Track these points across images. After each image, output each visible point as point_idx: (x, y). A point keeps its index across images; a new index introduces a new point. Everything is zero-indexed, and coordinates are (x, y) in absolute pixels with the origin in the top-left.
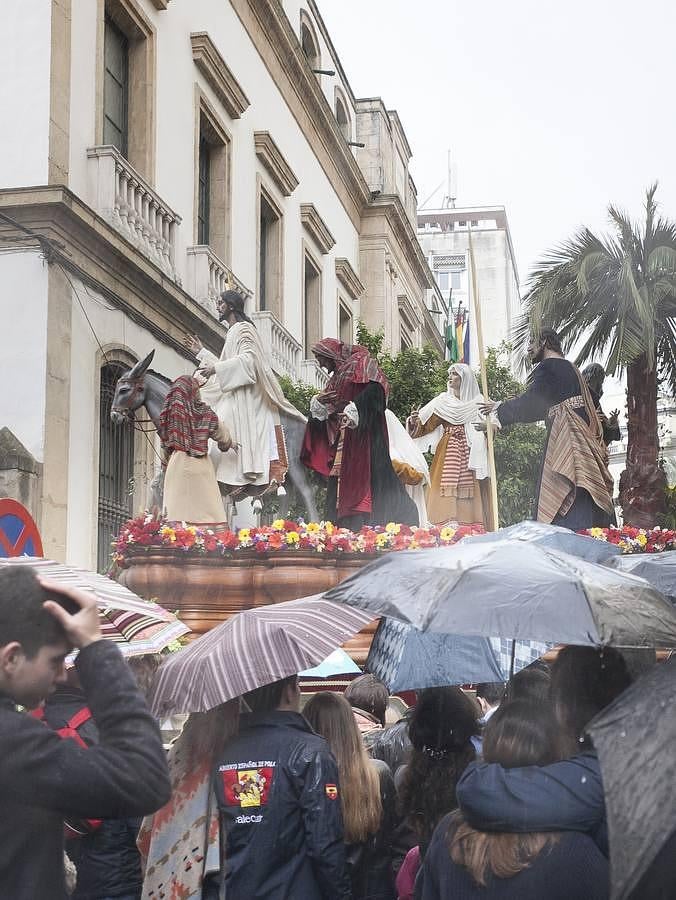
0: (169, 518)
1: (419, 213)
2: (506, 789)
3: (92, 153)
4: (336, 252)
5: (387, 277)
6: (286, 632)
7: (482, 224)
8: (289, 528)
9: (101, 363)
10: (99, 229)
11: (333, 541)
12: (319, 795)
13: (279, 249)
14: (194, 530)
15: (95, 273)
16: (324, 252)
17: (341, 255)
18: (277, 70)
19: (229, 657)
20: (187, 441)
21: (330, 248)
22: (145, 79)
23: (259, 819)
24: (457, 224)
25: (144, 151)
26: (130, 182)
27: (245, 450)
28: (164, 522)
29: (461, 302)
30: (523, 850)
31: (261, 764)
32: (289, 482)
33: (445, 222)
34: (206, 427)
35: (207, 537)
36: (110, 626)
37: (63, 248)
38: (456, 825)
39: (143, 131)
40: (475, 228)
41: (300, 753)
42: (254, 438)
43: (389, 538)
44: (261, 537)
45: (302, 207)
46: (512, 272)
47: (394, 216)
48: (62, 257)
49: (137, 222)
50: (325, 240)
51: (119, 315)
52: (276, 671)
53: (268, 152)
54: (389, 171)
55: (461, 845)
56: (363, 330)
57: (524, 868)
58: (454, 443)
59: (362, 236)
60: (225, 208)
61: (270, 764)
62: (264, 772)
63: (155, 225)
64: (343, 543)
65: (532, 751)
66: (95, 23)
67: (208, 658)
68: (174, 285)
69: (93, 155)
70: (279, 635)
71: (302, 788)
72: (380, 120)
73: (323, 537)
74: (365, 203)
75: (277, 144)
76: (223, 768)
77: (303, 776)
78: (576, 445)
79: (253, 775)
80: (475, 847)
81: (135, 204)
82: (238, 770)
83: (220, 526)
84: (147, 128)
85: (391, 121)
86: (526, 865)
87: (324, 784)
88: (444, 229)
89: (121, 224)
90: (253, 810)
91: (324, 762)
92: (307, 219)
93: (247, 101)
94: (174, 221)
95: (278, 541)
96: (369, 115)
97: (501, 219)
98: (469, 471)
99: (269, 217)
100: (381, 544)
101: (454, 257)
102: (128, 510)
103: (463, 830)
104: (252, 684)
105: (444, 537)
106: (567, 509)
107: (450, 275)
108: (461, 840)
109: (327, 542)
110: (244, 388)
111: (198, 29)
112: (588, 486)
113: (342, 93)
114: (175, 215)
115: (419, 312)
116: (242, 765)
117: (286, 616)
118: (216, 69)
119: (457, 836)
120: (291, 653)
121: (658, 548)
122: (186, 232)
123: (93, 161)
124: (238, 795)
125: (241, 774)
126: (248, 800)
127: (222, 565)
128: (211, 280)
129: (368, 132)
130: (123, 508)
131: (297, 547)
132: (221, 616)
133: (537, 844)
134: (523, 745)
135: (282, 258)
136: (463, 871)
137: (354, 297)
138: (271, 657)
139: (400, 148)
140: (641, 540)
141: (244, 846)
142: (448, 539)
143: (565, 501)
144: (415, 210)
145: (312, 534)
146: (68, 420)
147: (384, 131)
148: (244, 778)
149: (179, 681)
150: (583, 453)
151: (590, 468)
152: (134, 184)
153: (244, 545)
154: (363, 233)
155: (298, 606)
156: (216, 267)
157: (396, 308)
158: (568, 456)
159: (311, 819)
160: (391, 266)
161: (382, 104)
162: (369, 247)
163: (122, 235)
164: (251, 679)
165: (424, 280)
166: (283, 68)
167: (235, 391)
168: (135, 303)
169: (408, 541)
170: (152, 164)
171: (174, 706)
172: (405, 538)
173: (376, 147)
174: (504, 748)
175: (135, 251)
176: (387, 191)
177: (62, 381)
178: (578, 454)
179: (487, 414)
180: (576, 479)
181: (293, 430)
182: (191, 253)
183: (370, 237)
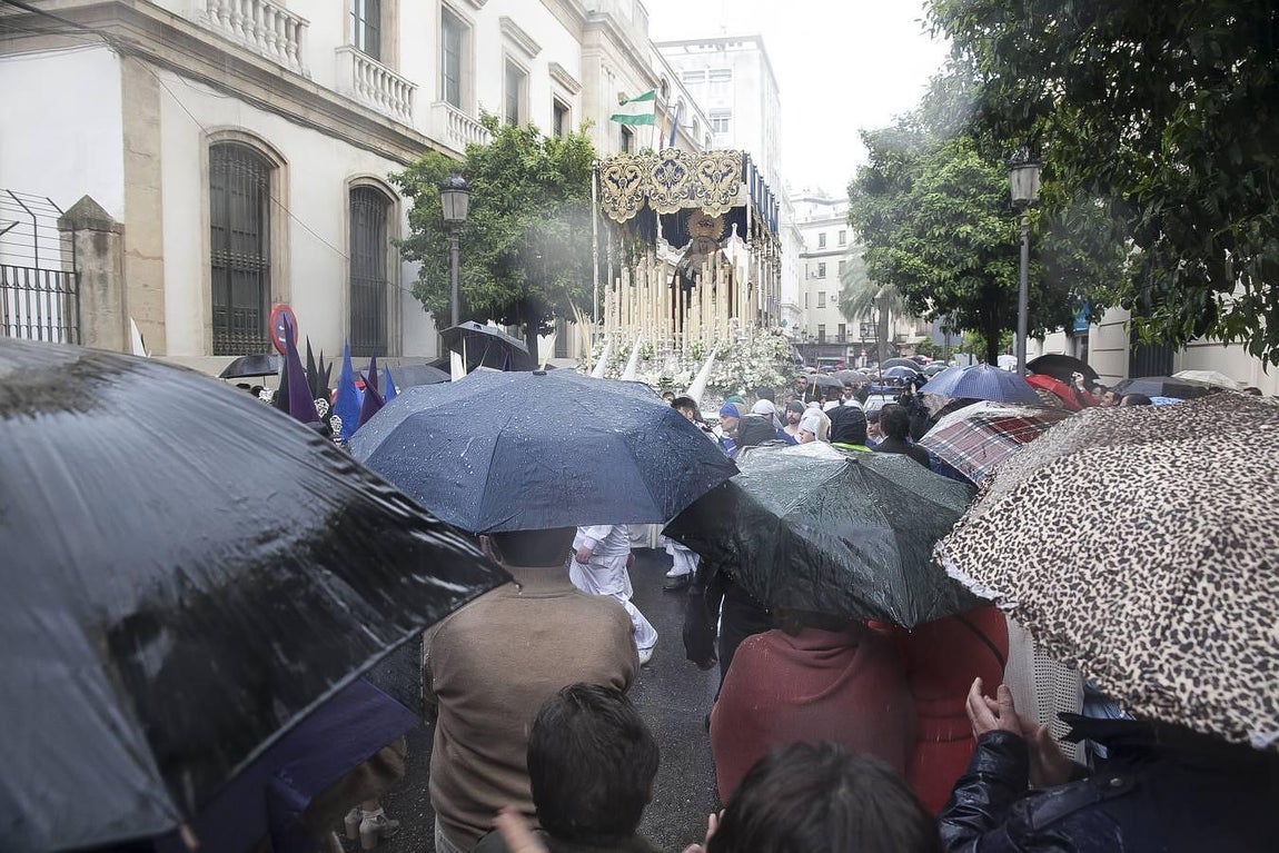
4: (546, 58)
7: (746, 45)
9: (209, 141)
16: (529, 56)
21: (538, 54)
24: (727, 45)
37: (141, 43)
40: (740, 48)
45: (501, 19)
47: (610, 29)
48: (141, 51)
50: (530, 47)
59: (584, 46)
63: (273, 28)
68: (300, 77)
74: (584, 20)
92: (505, 29)
94: (303, 25)
97: (759, 41)
114: (304, 20)
137: (572, 94)
154: (585, 43)
160: (607, 69)
162: (588, 54)
163: (216, 33)
175: (238, 48)
176: (601, 11)
177: (149, 157)
182: (338, 52)
183: (590, 47)
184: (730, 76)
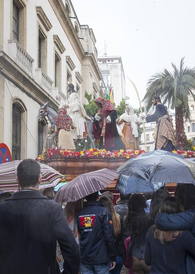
0: (62, 148)
1: (98, 58)
2: (169, 220)
3: (10, 41)
4: (76, 70)
5: (90, 77)
6: (96, 179)
7: (114, 61)
8: (95, 151)
9: (13, 102)
10: (12, 64)
11: (107, 155)
12: (108, 224)
13: (60, 69)
14: (69, 151)
15: (11, 76)
16: (72, 70)
17: (77, 71)
18: (59, 17)
19: (80, 186)
20: (65, 126)
21: (74, 68)
22: (24, 20)
23: (91, 230)
24: (107, 61)
25: (24, 41)
26: (20, 50)
27: (78, 129)
28: (61, 149)
29: (111, 84)
30: (173, 235)
31: (91, 215)
32: (88, 138)
33: (104, 61)
34: (70, 122)
35: (72, 153)
36: (46, 179)
37: (2, 69)
38: (155, 229)
39: (23, 35)
40: (112, 62)
41: (102, 212)
42: (80, 125)
43: (121, 153)
44: (87, 153)
45: (66, 57)
46: (123, 75)
47: (92, 59)
48: (2, 72)
49: (22, 61)
50: (72, 66)
51: (17, 88)
52: (94, 190)
53: (57, 41)
54: (90, 46)
55: (157, 234)
56: (86, 93)
57: (174, 240)
58: (128, 127)
59: (82, 65)
60: (45, 57)
61: (94, 215)
62: (92, 217)
63: (27, 62)
64: (109, 155)
65: (174, 209)
66: (10, 3)
67: (75, 187)
68: (32, 80)
69: (10, 42)
70: (94, 180)
71: (103, 221)
72: (87, 31)
73: (104, 153)
74: (83, 55)
75: (60, 38)
76: (80, 217)
77: (103, 218)
78: (167, 128)
79: (89, 218)
80: (160, 235)
81: (22, 56)
82: (84, 217)
83: (74, 150)
84: (24, 34)
85: (91, 32)
86: (174, 239)
87: (109, 220)
88: (103, 63)
89: (18, 62)
90: (89, 228)
91: (109, 214)
92: (68, 60)
93: (52, 26)
94: (32, 61)
95: (92, 154)
96: (84, 30)
97: (120, 60)
98: (133, 135)
99: (57, 60)
100: (119, 155)
101: (106, 71)
102: (19, 145)
103: (157, 230)
104: (88, 194)
105: (136, 153)
106: (165, 146)
107: (105, 76)
108: (157, 232)
109: (105, 155)
110: (77, 111)
111: (38, 5)
112: (171, 139)
113: (77, 23)
114: (33, 59)
115: (98, 87)
116: (85, 216)
117: (95, 175)
118: (43, 17)
119: (155, 232)
120: (98, 185)
121: (190, 156)
122: (35, 64)
123: (10, 44)
124: (85, 224)
125: (85, 218)
126: (87, 225)
127: (76, 161)
128: (42, 78)
129: (84, 35)
130: (18, 145)
131: (98, 156)
132: (75, 176)
133: (177, 233)
134: (171, 207)
135: (61, 72)
136: (158, 240)
137: (80, 83)
138: (92, 186)
139: (93, 39)
140: (186, 154)
141: (86, 238)
142: (137, 154)
143: (165, 143)
144: (97, 57)
145: (101, 152)
146: (3, 119)
147: (89, 35)
148: (86, 219)
149: (66, 193)
150: (169, 130)
151: (171, 134)
152: (21, 50)
153: (82, 156)
155: (97, 172)
156: (43, 74)
157: (92, 86)
158: (165, 131)
159: (106, 229)
160: (91, 74)
161: (88, 27)
162: (84, 68)
163: (19, 65)
164: (87, 192)
165: (100, 78)
166: (61, 16)
167: (74, 112)
168: (21, 85)
169: (126, 154)
170: (26, 44)
171: (66, 200)
172: (125, 153)
173: (86, 39)
174: (166, 209)
175: (22, 70)
176: (89, 52)
177: (2, 108)
178: (168, 131)
179: (143, 119)
180: (168, 138)
181: (89, 123)
182: (37, 70)
183: (85, 65)
184: (109, 73)
